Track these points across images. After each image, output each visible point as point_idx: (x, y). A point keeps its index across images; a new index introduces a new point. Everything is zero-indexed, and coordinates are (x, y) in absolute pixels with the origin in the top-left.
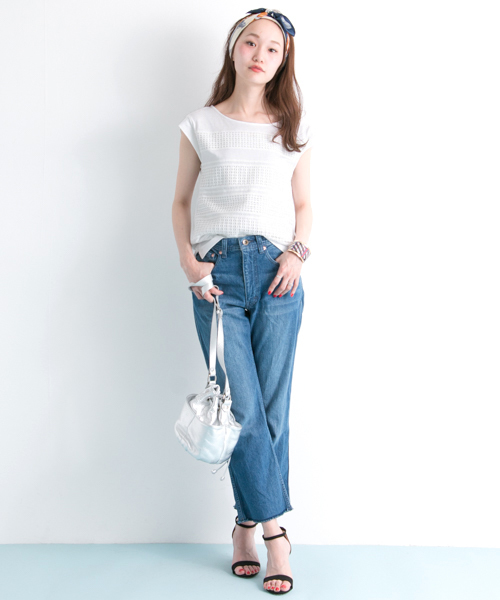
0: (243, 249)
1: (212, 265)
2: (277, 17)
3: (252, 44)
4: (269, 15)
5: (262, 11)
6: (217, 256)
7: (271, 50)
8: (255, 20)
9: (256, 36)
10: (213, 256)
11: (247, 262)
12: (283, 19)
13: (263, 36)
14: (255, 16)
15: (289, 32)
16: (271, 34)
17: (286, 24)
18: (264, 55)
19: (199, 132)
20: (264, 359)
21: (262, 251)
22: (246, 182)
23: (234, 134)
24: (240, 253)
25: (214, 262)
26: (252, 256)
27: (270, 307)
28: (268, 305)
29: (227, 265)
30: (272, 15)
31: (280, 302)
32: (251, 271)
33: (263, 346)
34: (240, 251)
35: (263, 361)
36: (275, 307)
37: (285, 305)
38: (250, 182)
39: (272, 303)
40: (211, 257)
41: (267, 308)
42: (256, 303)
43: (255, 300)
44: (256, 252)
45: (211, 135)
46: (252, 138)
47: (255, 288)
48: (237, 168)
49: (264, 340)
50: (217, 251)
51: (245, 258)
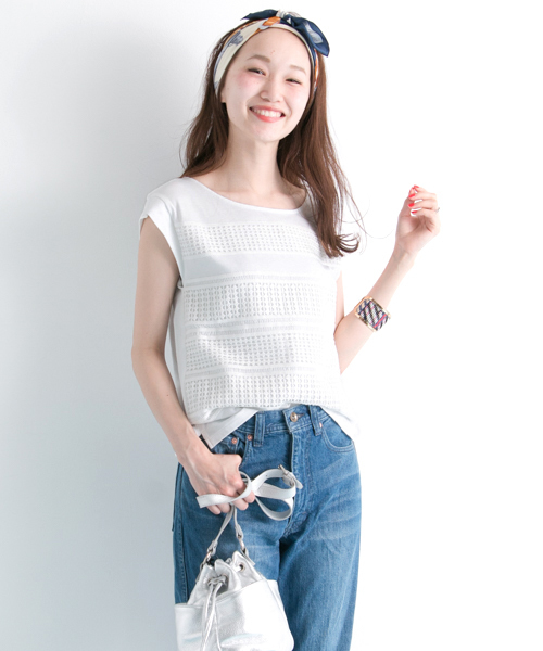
0: (292, 428)
2: (298, 24)
4: (284, 21)
5: (271, 14)
6: (242, 442)
8: (259, 31)
9: (265, 60)
11: (297, 451)
12: (308, 28)
13: (276, 58)
14: (258, 24)
15: (318, 47)
16: (289, 54)
17: (314, 35)
18: (279, 89)
19: (185, 224)
20: (315, 617)
21: (318, 431)
22: (283, 312)
23: (246, 227)
24: (286, 436)
25: (241, 453)
26: (305, 440)
27: (328, 525)
28: (325, 522)
29: (263, 459)
30: (289, 21)
31: (341, 517)
32: (301, 468)
33: (314, 596)
34: (288, 433)
35: (313, 621)
36: (336, 525)
37: (351, 520)
38: (290, 311)
39: (332, 518)
40: (232, 445)
41: (323, 528)
42: (306, 522)
43: (303, 518)
44: (311, 433)
45: (207, 230)
46: (276, 234)
47: (308, 497)
48: (265, 286)
49: (317, 584)
50: (245, 435)
51: (297, 445)
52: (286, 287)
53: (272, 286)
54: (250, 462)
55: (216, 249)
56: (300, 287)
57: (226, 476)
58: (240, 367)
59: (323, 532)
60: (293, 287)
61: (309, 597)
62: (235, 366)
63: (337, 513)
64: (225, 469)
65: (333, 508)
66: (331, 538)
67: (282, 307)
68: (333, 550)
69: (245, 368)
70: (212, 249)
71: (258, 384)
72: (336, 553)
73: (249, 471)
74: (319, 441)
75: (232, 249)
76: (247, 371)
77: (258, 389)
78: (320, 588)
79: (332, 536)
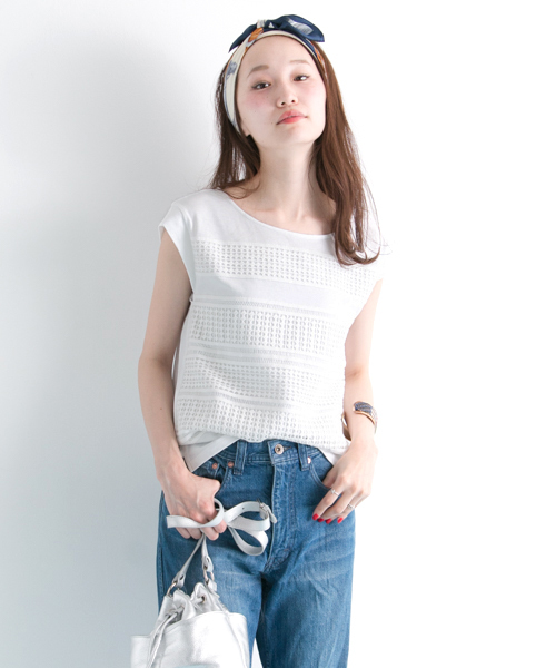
0: (275, 460)
1: (216, 485)
3: (263, 86)
4: (266, 28)
6: (223, 468)
7: (298, 78)
8: (247, 49)
10: (216, 467)
11: (279, 485)
14: (245, 44)
17: (302, 26)
19: (199, 239)
20: (303, 659)
21: (305, 466)
22: (282, 344)
23: (263, 250)
24: (269, 468)
25: (219, 479)
26: (289, 474)
27: (315, 566)
28: (312, 562)
29: (243, 488)
30: (271, 26)
31: (330, 556)
32: (283, 502)
33: (302, 638)
34: (270, 465)
35: (302, 663)
36: (324, 565)
37: (340, 560)
38: (289, 345)
39: (318, 558)
40: (212, 470)
41: (309, 568)
42: (287, 560)
43: (285, 554)
44: (297, 467)
45: (221, 248)
46: (295, 262)
47: (288, 533)
48: (268, 316)
49: (304, 625)
50: (225, 462)
51: (279, 478)
52: (291, 319)
53: (276, 317)
54: (228, 490)
55: (226, 270)
56: (307, 321)
57: (198, 501)
58: (231, 394)
59: (309, 573)
60: (299, 320)
61: (296, 639)
62: (226, 393)
63: (324, 552)
64: (199, 494)
65: (320, 549)
66: (319, 578)
67: (282, 339)
68: (321, 591)
69: (235, 396)
70: (221, 269)
71: (244, 415)
72: (325, 594)
73: (225, 500)
74: (306, 476)
75: (242, 272)
76: (235, 400)
77: (242, 420)
78: (308, 629)
79: (318, 578)
